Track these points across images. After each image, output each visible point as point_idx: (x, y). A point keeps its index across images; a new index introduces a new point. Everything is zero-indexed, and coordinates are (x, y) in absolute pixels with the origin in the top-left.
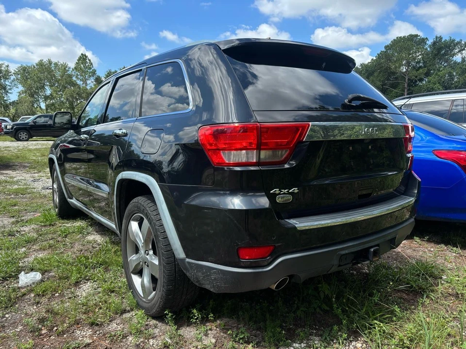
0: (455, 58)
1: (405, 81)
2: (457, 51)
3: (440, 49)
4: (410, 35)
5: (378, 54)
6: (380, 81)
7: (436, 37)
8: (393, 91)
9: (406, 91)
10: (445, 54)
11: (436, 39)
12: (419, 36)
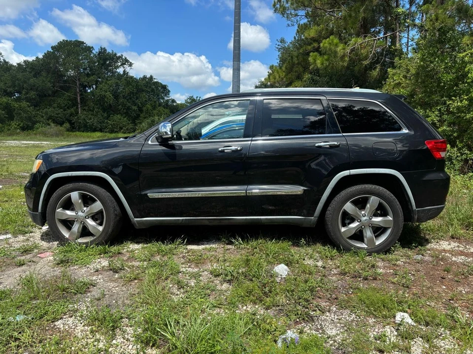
0: (118, 70)
1: (76, 85)
2: (119, 64)
3: (105, 60)
4: (76, 41)
5: (45, 53)
6: (50, 81)
7: (101, 48)
8: (65, 94)
9: (78, 95)
10: (110, 65)
11: (101, 50)
12: (85, 43)
